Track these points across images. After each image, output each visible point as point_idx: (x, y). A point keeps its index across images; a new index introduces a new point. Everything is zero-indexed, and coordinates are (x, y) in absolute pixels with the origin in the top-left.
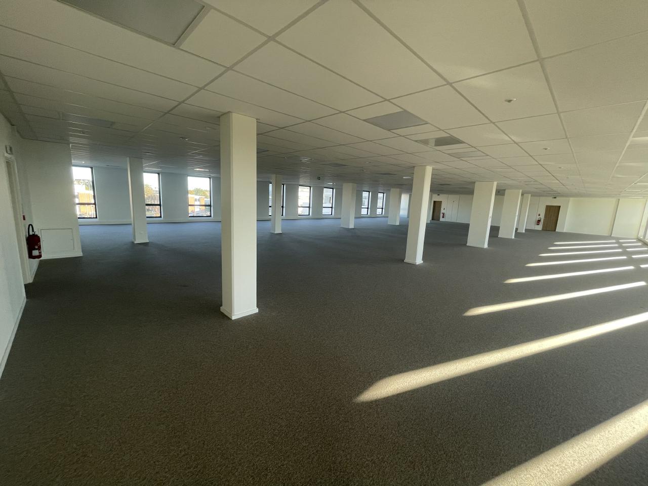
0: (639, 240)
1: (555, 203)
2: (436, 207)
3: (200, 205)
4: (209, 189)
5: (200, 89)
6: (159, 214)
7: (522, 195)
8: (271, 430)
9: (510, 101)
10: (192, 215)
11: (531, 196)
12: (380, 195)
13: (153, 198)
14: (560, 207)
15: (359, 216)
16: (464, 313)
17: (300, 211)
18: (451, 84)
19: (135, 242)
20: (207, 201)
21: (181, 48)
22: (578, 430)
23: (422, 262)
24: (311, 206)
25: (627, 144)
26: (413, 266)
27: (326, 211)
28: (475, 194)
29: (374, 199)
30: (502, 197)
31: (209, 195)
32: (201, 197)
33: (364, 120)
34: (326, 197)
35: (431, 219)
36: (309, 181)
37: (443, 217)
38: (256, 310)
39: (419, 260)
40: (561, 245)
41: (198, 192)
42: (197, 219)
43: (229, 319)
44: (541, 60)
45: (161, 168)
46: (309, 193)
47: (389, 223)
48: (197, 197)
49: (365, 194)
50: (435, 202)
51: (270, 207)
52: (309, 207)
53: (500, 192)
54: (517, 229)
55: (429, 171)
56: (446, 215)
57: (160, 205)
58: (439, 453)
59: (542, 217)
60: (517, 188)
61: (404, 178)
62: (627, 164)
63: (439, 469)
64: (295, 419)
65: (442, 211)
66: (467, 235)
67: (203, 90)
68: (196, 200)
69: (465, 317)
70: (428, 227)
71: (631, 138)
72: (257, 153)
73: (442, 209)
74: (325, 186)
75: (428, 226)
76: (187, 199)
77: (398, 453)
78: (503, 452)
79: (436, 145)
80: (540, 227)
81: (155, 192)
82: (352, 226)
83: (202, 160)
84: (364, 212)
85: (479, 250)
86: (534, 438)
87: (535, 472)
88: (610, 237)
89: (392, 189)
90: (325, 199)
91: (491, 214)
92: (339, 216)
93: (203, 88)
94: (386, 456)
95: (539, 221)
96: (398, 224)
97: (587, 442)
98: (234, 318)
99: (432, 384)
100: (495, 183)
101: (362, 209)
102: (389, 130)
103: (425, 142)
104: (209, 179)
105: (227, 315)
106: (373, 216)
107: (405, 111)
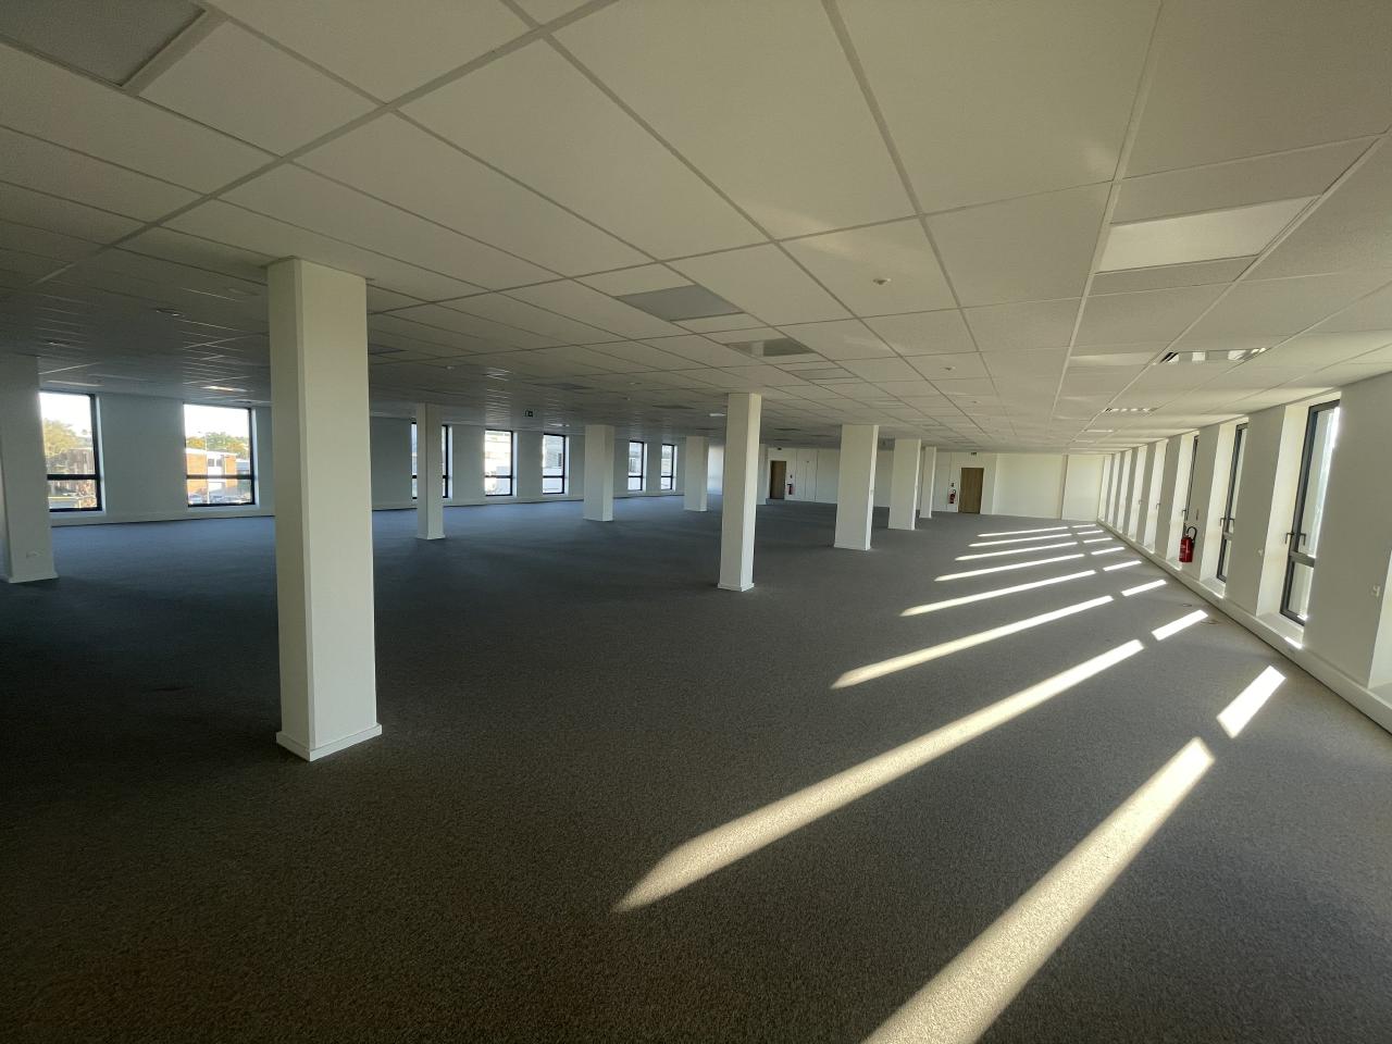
0: (1100, 525)
1: (973, 463)
2: (776, 471)
3: (223, 477)
4: (246, 435)
5: (205, 198)
6: (95, 500)
7: (923, 448)
8: (413, 1025)
9: (881, 282)
10: (199, 501)
11: (938, 450)
12: (666, 450)
13: (74, 457)
14: (982, 470)
15: (623, 495)
16: (832, 683)
17: (490, 485)
18: (777, 243)
19: (11, 581)
20: (244, 464)
21: (142, 94)
22: (1028, 881)
23: (752, 585)
24: (515, 474)
25: (1066, 366)
26: (734, 594)
27: (551, 486)
28: (842, 445)
29: (654, 458)
30: (887, 452)
31: (248, 449)
32: (225, 454)
33: (617, 298)
34: (549, 453)
35: (767, 495)
36: (509, 418)
37: (790, 493)
38: (378, 731)
39: (746, 583)
40: (989, 539)
41: (215, 442)
42: (212, 511)
43: (301, 760)
44: (921, 216)
45: (99, 382)
46: (509, 445)
47: (686, 508)
48: (215, 456)
49: (635, 448)
50: (773, 463)
51: (415, 477)
52: (511, 477)
53: (886, 445)
54: (918, 512)
55: (756, 402)
56: (796, 490)
57: (96, 477)
58: (794, 986)
59: (957, 487)
60: (915, 437)
61: (712, 415)
62: (1069, 398)
63: (793, 1021)
64: (475, 982)
65: (788, 481)
66: (833, 528)
67: (212, 202)
68: (211, 463)
69: (835, 690)
70: (762, 514)
71: (1070, 359)
72: (370, 353)
73: (788, 476)
74: (546, 430)
75: (760, 510)
76: (181, 460)
77: (712, 1006)
78: (908, 955)
79: (766, 354)
80: (954, 508)
81: (82, 443)
82: (608, 516)
83: (223, 364)
84: (634, 484)
85: (855, 555)
86: (960, 911)
87: (964, 979)
88: (1058, 521)
89: (688, 438)
90: (548, 459)
91: (872, 486)
92: (578, 496)
93: (214, 196)
94: (685, 1020)
95: (953, 496)
96: (703, 509)
97: (1042, 901)
98: (313, 757)
99: (777, 841)
100: (876, 428)
101: (630, 479)
102: (671, 321)
103: (745, 348)
104: (246, 412)
105: (296, 752)
106: (653, 491)
107: (697, 285)
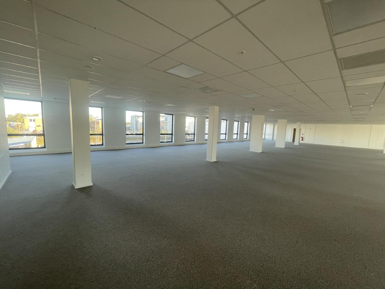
37: (302, 140)
56: (305, 139)
57: (102, 135)
65: (302, 135)
